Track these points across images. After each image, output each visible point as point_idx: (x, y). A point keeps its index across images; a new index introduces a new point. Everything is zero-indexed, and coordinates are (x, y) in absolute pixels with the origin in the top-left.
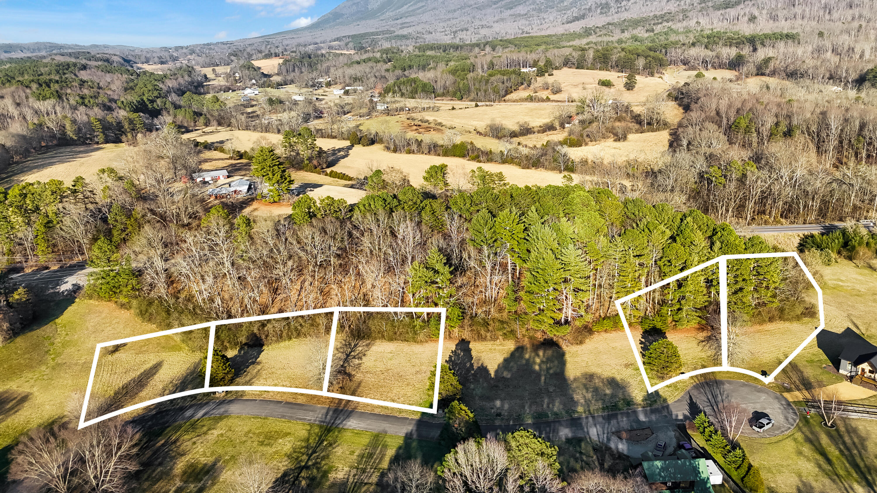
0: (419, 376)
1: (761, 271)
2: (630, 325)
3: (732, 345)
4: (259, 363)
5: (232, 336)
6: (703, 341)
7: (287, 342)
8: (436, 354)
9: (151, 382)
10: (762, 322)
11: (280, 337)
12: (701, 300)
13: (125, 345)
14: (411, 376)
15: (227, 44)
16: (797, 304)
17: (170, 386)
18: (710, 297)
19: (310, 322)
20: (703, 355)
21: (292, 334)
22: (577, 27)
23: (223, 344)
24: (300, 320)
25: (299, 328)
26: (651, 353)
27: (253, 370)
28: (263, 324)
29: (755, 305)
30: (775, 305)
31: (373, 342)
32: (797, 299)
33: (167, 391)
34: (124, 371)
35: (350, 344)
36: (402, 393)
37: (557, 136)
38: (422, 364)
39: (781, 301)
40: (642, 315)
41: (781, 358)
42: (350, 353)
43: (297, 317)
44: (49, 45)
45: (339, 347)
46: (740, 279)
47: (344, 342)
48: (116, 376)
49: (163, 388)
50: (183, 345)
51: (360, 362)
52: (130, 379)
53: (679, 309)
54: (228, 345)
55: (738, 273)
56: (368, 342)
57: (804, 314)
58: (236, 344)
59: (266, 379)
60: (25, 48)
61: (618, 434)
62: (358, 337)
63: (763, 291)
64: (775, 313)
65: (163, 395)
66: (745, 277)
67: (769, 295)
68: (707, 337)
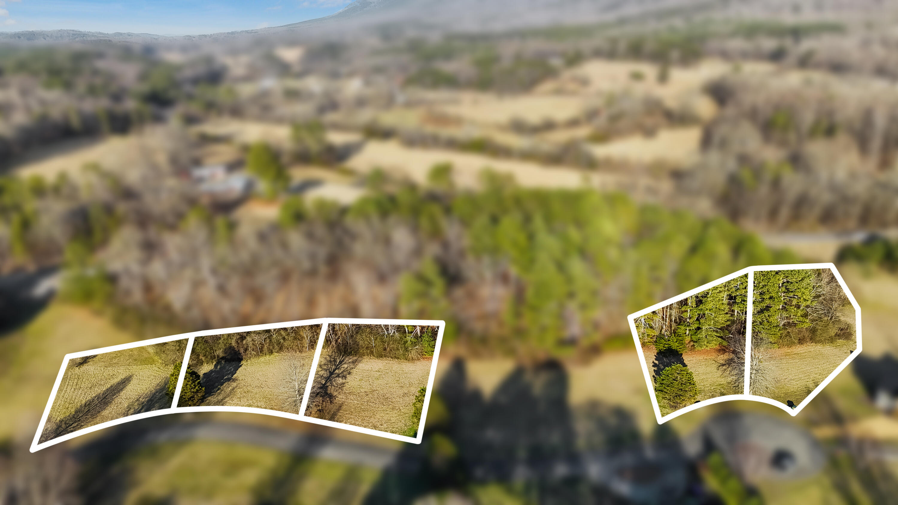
0: (407, 399)
1: (790, 287)
2: (643, 345)
3: (754, 372)
4: (234, 380)
5: (208, 349)
6: (723, 365)
7: (268, 356)
8: (428, 374)
9: (116, 400)
10: (791, 344)
11: (260, 351)
12: (722, 319)
13: (95, 356)
14: (398, 399)
15: (251, 33)
16: (831, 325)
17: (136, 404)
18: (732, 315)
19: (293, 335)
20: (723, 381)
21: (273, 348)
22: (610, 17)
23: (198, 358)
24: (282, 332)
25: (282, 341)
26: (663, 380)
27: (227, 388)
28: (242, 336)
29: (784, 325)
30: (806, 326)
31: (360, 359)
32: (831, 319)
33: (132, 410)
34: (90, 386)
35: (335, 361)
36: (386, 418)
37: (582, 132)
38: (411, 385)
39: (813, 321)
40: (657, 333)
41: (811, 386)
42: (334, 370)
43: (280, 329)
44: (72, 32)
45: (322, 363)
46: (767, 296)
47: (328, 358)
48: (80, 391)
49: (128, 407)
50: (156, 358)
51: (344, 381)
52: (94, 395)
53: (699, 328)
54: (203, 358)
55: (765, 290)
56: (355, 358)
57: (838, 336)
58: (213, 358)
59: (240, 398)
60: (48, 36)
61: (620, 473)
62: (345, 352)
63: (793, 310)
64: (807, 334)
65: (127, 415)
66: (773, 295)
67: (799, 314)
68: (729, 360)
